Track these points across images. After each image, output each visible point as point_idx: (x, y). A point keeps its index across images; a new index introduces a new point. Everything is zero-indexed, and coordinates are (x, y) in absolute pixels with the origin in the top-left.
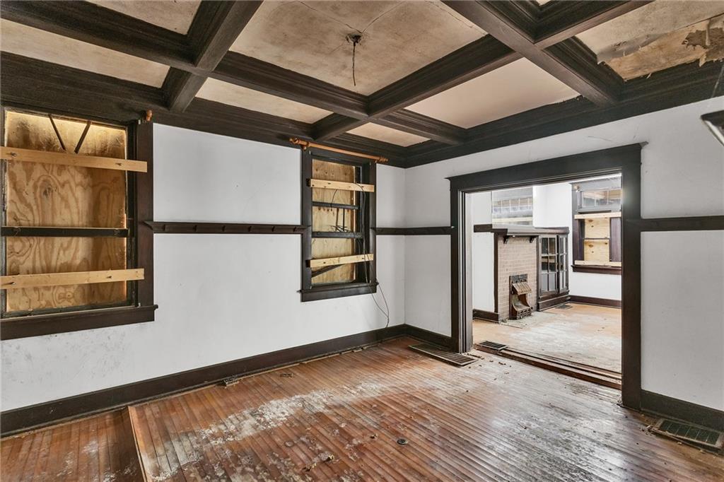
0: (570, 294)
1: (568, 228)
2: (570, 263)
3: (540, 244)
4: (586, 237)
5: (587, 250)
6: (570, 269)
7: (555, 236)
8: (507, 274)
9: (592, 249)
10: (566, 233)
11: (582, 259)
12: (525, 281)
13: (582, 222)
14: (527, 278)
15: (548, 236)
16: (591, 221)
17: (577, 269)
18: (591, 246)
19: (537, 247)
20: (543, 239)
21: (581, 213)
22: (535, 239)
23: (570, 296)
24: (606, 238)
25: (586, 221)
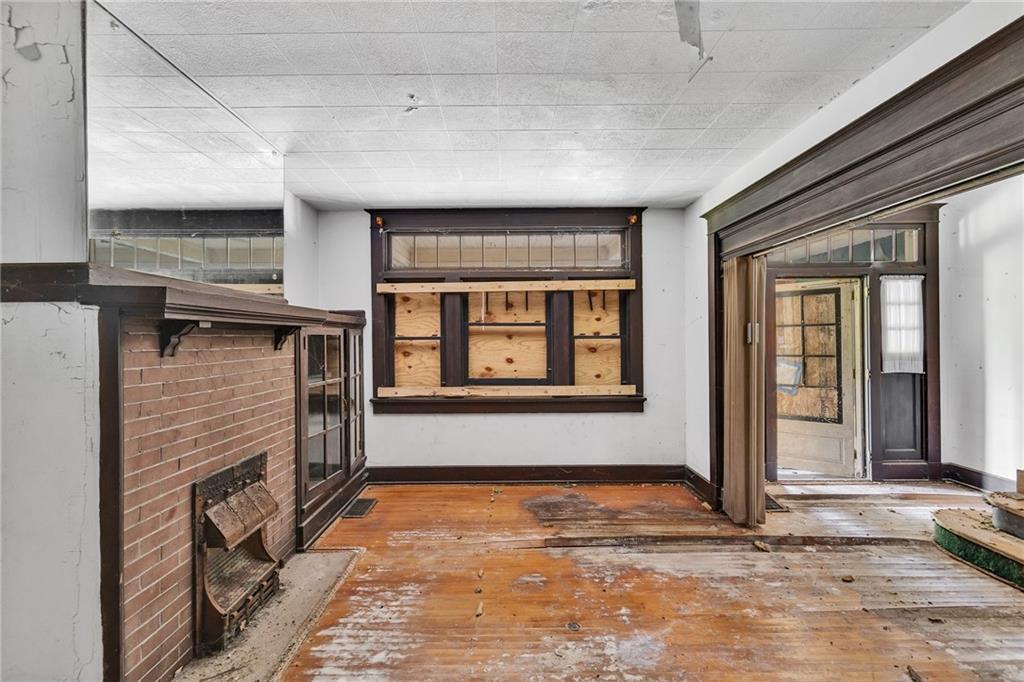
0: (368, 464)
1: (364, 312)
2: (368, 394)
3: (305, 354)
4: (398, 333)
5: (401, 362)
6: (368, 408)
7: (338, 332)
8: (180, 480)
9: (410, 361)
10: (360, 326)
11: (392, 384)
12: (260, 477)
13: (390, 299)
14: (263, 465)
15: (325, 331)
16: (406, 299)
17: (382, 406)
18: (406, 354)
19: (297, 361)
20: (311, 337)
21: (388, 281)
22: (291, 338)
23: (370, 470)
24: (434, 337)
25: (398, 299)
